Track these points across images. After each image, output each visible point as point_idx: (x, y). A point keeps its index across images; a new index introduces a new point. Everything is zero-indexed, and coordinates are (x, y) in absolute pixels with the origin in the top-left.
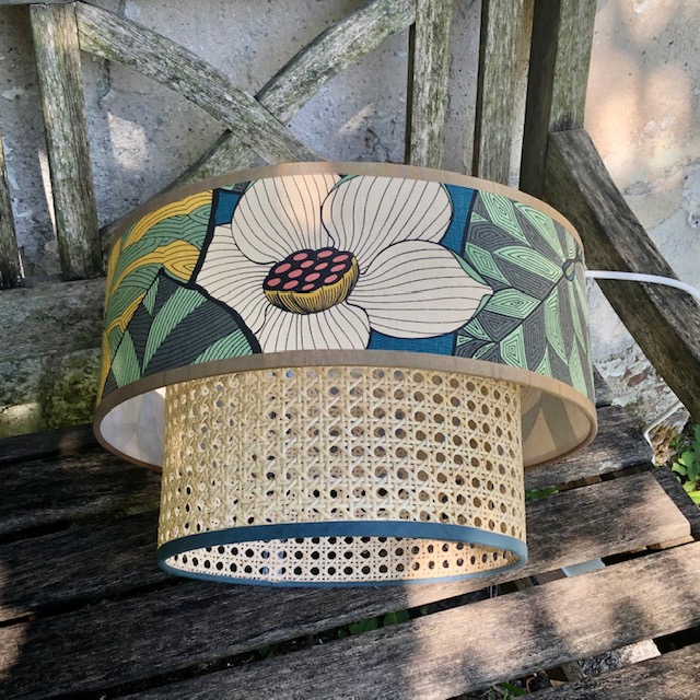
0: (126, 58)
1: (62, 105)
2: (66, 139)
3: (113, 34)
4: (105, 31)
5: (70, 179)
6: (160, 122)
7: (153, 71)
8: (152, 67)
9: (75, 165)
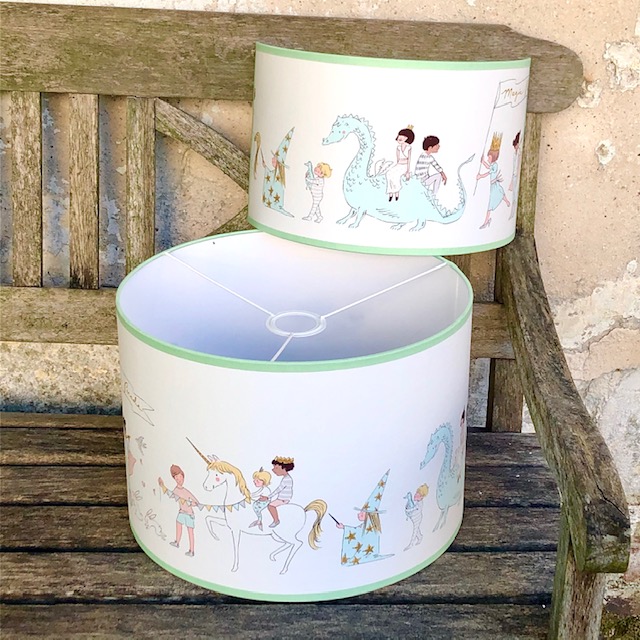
0: (185, 139)
1: (139, 166)
2: (139, 188)
3: (178, 122)
4: (173, 119)
5: (138, 216)
6: (223, 204)
7: (202, 150)
8: (201, 147)
9: (143, 207)
